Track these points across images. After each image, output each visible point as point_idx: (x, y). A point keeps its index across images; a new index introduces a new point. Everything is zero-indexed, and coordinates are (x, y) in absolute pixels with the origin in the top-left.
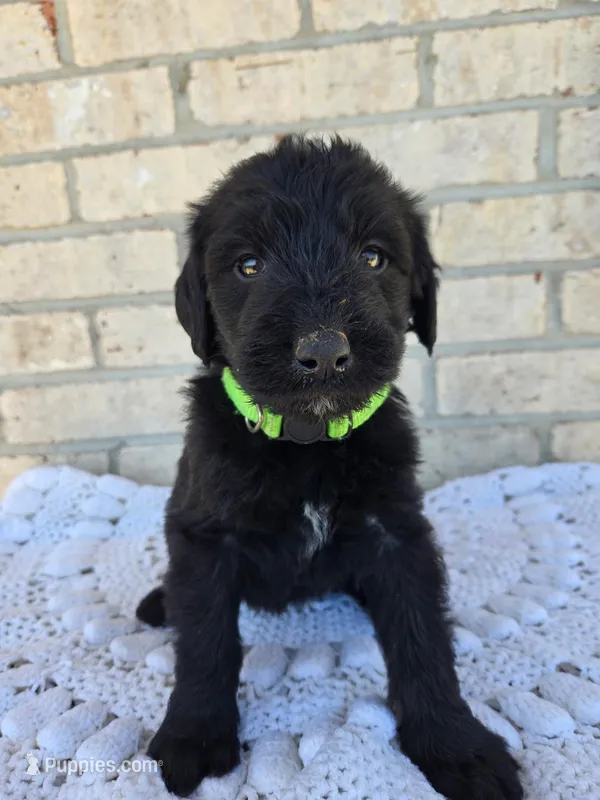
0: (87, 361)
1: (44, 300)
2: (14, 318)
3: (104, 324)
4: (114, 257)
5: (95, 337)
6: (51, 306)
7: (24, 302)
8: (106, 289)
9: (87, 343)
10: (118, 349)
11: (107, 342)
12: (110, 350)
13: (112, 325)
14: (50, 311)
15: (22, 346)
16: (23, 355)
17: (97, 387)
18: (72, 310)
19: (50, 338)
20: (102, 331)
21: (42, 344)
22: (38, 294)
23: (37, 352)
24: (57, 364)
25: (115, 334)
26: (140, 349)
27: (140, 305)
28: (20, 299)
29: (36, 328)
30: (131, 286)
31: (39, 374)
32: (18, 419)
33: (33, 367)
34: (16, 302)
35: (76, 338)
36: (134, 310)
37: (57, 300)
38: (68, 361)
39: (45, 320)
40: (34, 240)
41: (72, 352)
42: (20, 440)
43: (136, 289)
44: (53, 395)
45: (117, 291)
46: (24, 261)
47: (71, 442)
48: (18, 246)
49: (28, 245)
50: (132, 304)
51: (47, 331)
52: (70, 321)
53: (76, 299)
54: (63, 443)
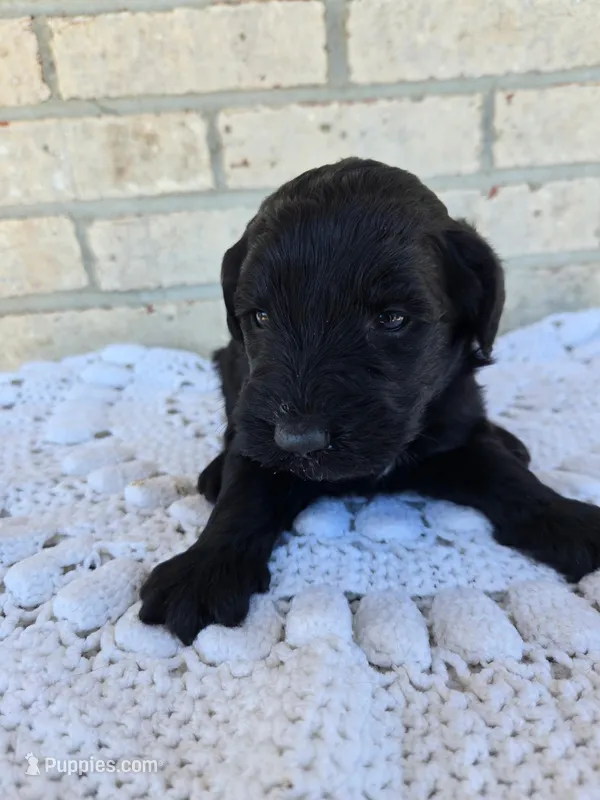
0: (204, 180)
1: (148, 96)
2: (107, 120)
3: (228, 129)
4: (243, 37)
5: (216, 149)
6: (157, 103)
7: (117, 99)
8: (231, 83)
9: (205, 155)
10: (245, 163)
11: (230, 156)
12: (233, 166)
13: (239, 132)
14: (157, 112)
15: (117, 160)
16: (120, 172)
17: (216, 214)
18: (187, 110)
19: (155, 149)
20: (225, 138)
21: (146, 157)
22: (138, 88)
23: (138, 168)
24: (166, 185)
25: (242, 143)
26: (273, 164)
27: (273, 105)
28: (114, 93)
29: (137, 135)
30: (263, 78)
31: (140, 198)
32: (113, 258)
33: (133, 189)
34: (107, 98)
35: (191, 149)
36: (266, 111)
37: (164, 96)
38: (179, 179)
39: (149, 124)
40: (134, 12)
41: (184, 168)
42: (117, 285)
43: (268, 83)
44: (159, 226)
45: (244, 85)
46: (119, 39)
47: (183, 286)
48: (110, 16)
49: (124, 15)
50: (266, 104)
51: (151, 139)
52: (183, 124)
53: (191, 94)
54: (173, 288)
